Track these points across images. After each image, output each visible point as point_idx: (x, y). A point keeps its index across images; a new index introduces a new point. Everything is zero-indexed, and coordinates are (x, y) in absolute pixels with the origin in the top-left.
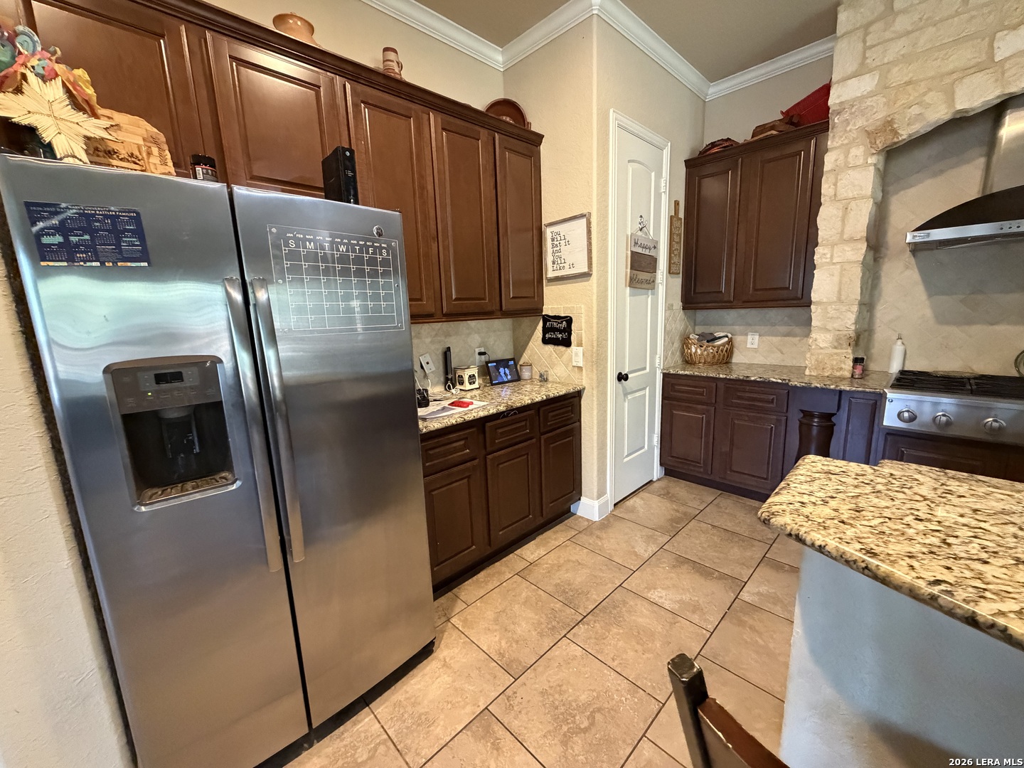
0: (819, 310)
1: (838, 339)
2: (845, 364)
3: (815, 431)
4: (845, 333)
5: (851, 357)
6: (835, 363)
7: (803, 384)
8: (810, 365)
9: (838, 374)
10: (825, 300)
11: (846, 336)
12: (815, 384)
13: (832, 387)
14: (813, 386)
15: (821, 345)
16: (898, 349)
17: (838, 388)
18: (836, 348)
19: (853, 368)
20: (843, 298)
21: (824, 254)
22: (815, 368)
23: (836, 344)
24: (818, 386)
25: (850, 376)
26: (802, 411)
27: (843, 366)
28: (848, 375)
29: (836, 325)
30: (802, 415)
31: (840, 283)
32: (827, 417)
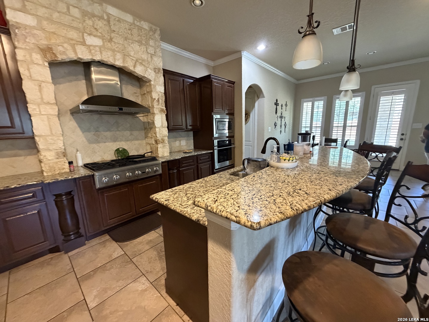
0: (41, 140)
1: (57, 154)
2: (65, 166)
3: (65, 202)
4: (60, 150)
5: (67, 162)
6: (60, 166)
7: (54, 180)
8: (46, 170)
9: (63, 171)
10: (43, 134)
11: (61, 152)
12: (60, 179)
13: (70, 178)
14: (59, 180)
15: (49, 158)
16: (79, 155)
17: (73, 177)
18: (58, 158)
19: (69, 166)
20: (54, 133)
21: (35, 109)
22: (50, 171)
23: (57, 157)
24: (62, 179)
25: (69, 171)
26: (54, 195)
27: (64, 167)
28: (68, 170)
29: (54, 147)
30: (55, 197)
31: (50, 126)
32: (69, 193)
